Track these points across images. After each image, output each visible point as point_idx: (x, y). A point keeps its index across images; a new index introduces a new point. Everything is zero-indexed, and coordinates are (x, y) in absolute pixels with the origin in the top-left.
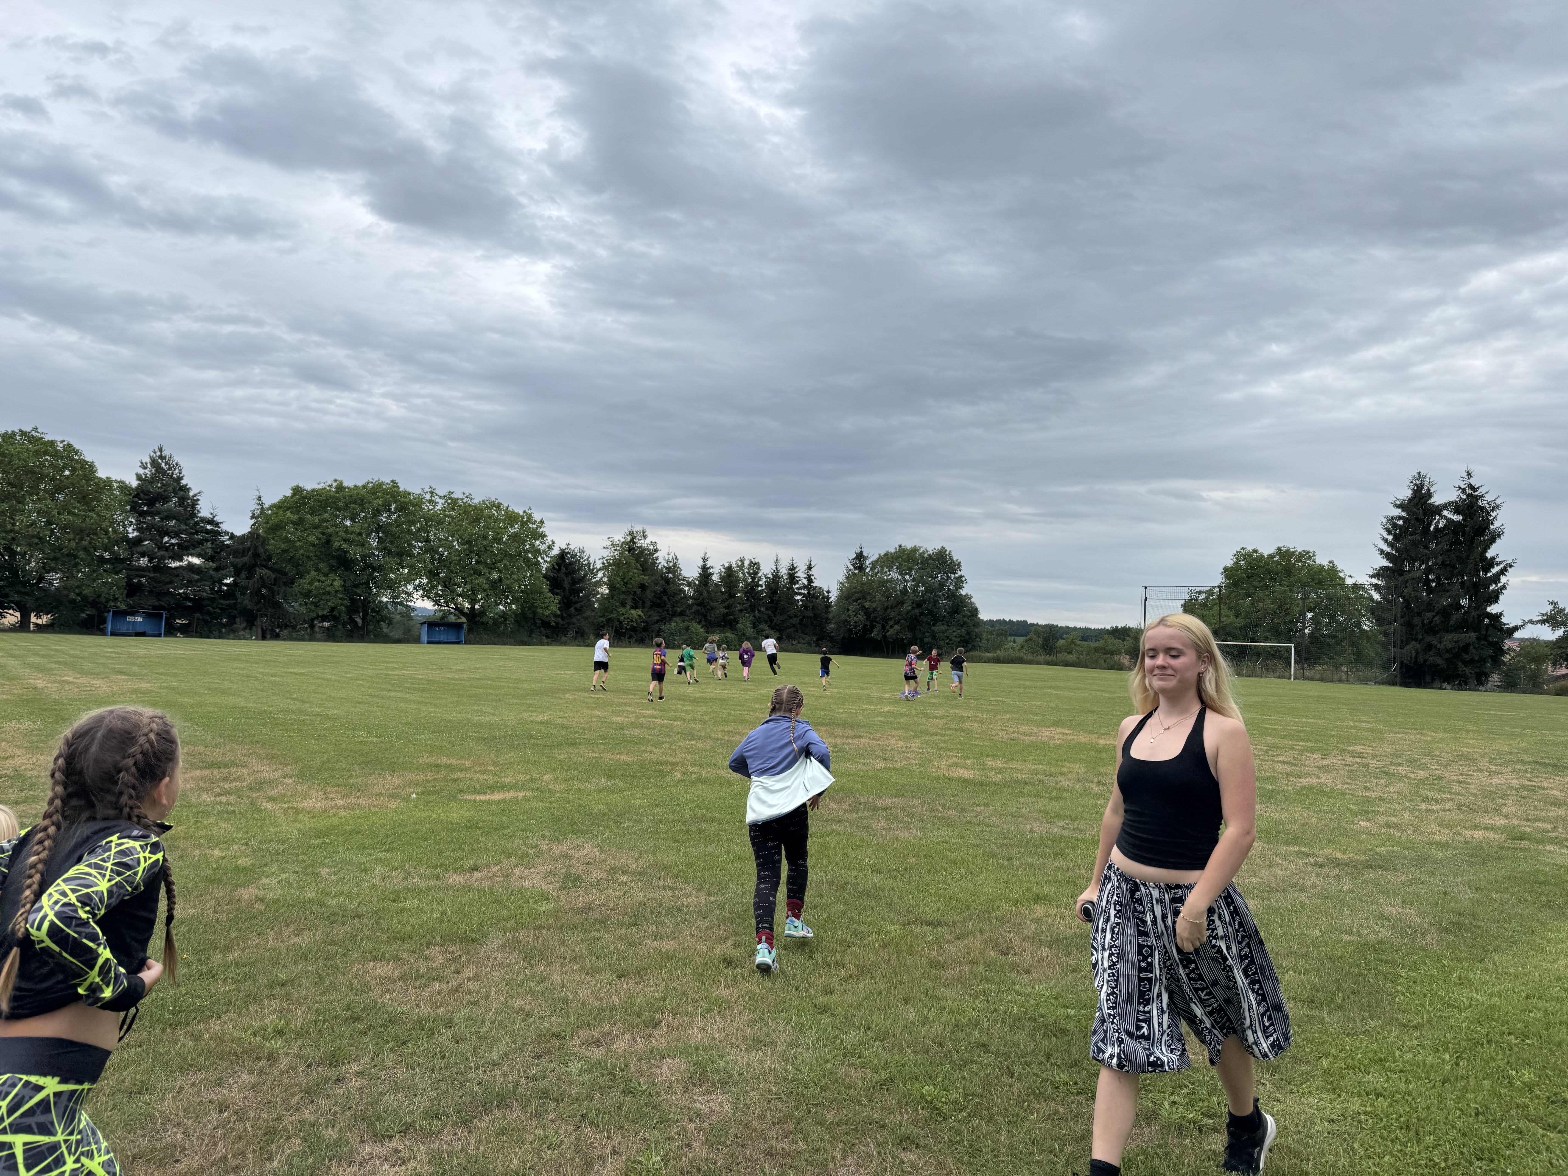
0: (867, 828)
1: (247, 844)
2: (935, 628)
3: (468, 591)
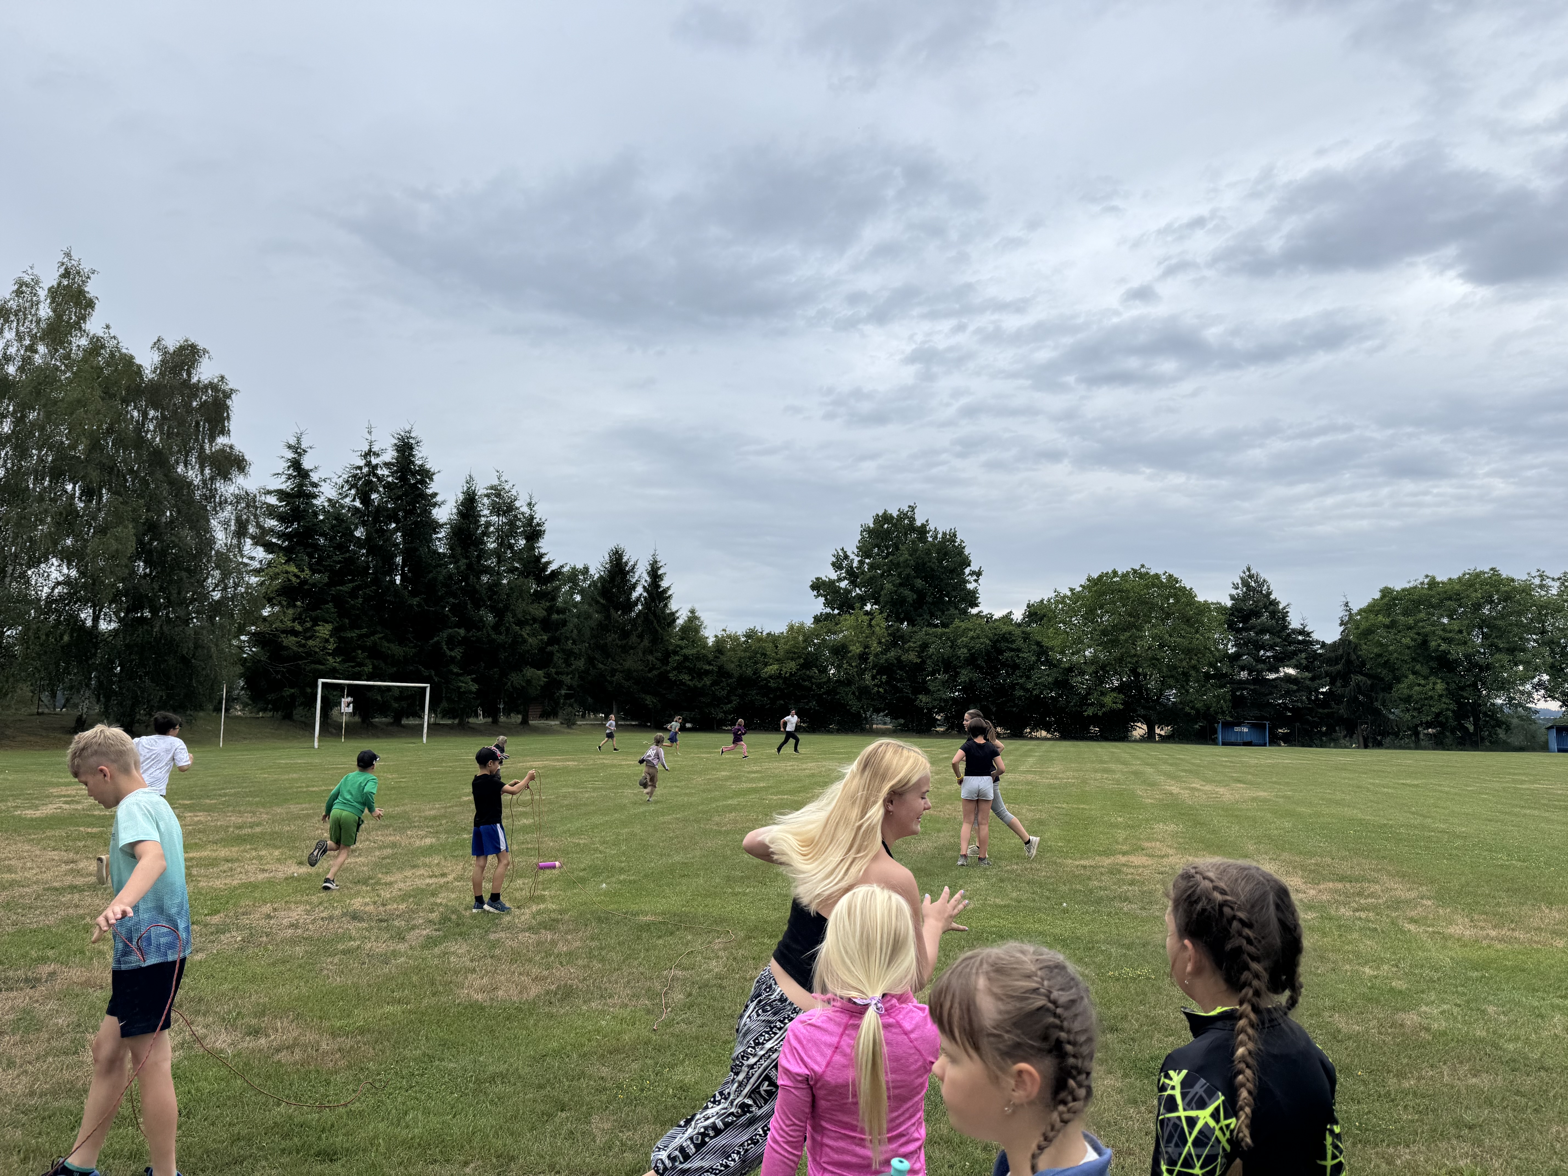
1: (1398, 966)
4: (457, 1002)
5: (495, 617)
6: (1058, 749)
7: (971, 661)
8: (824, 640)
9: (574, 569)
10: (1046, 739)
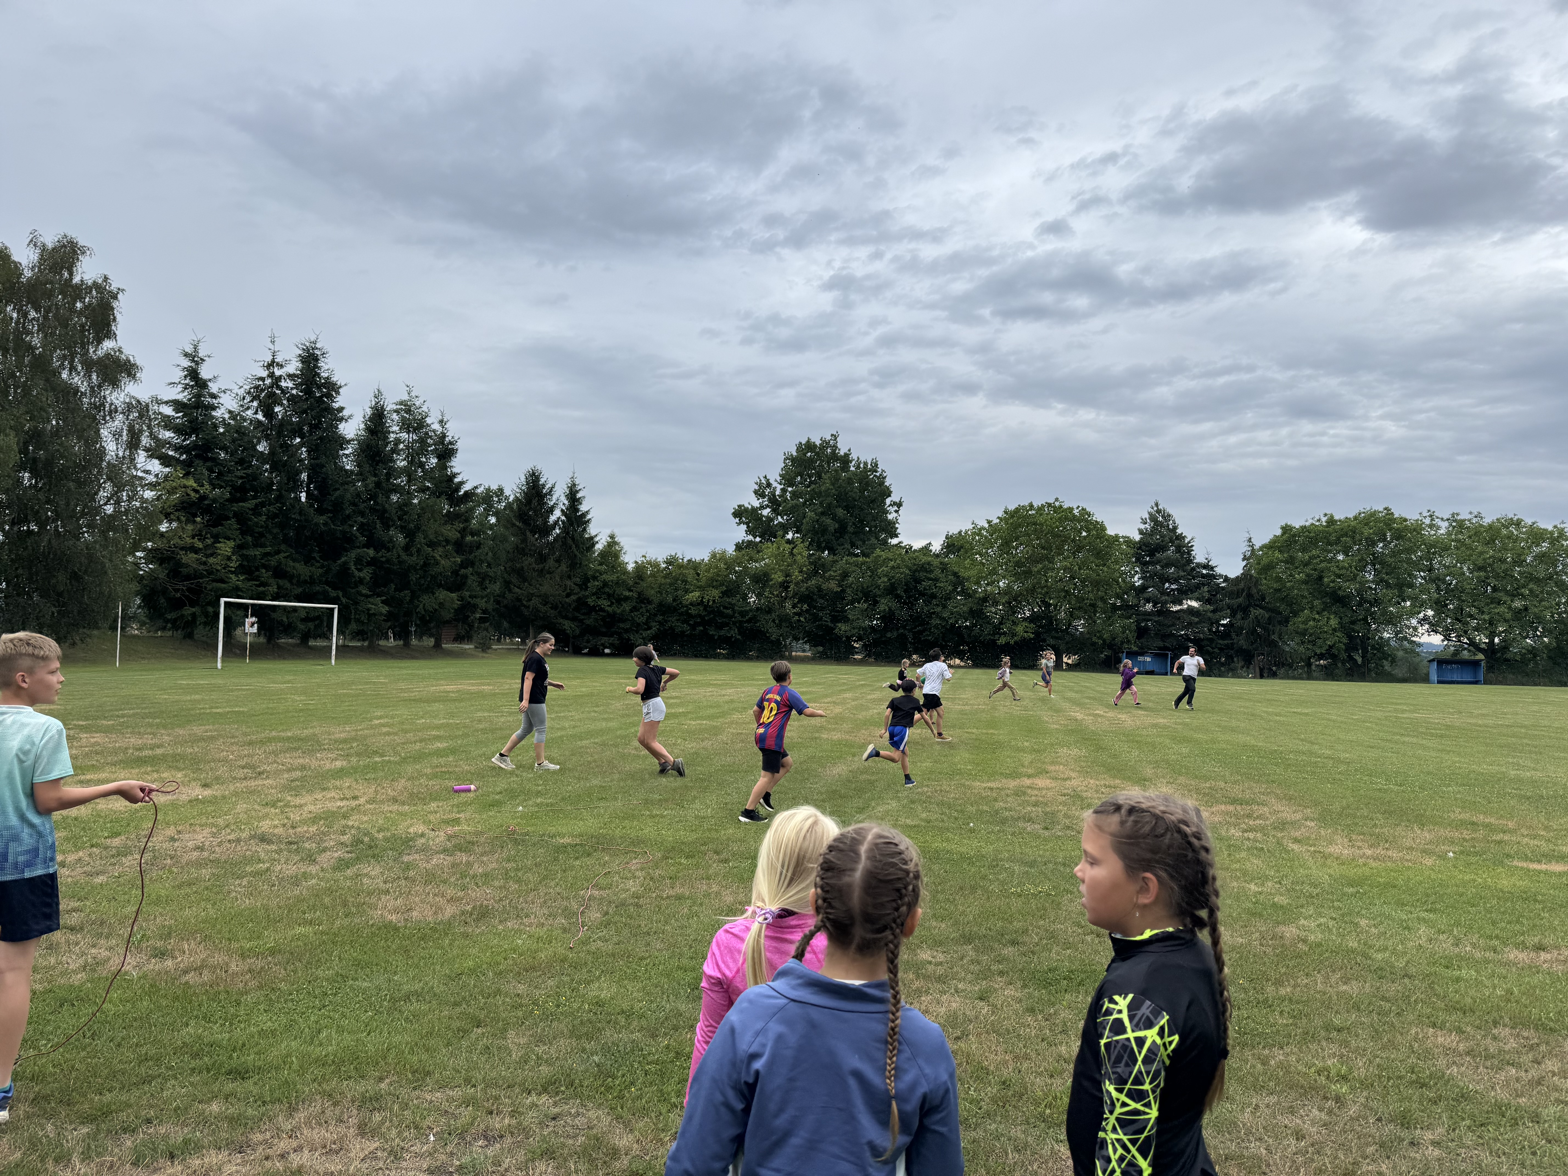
3: (1485, 625)
4: (371, 922)
5: (405, 538)
6: (970, 677)
7: (891, 590)
8: (745, 568)
9: (488, 490)
10: (959, 667)
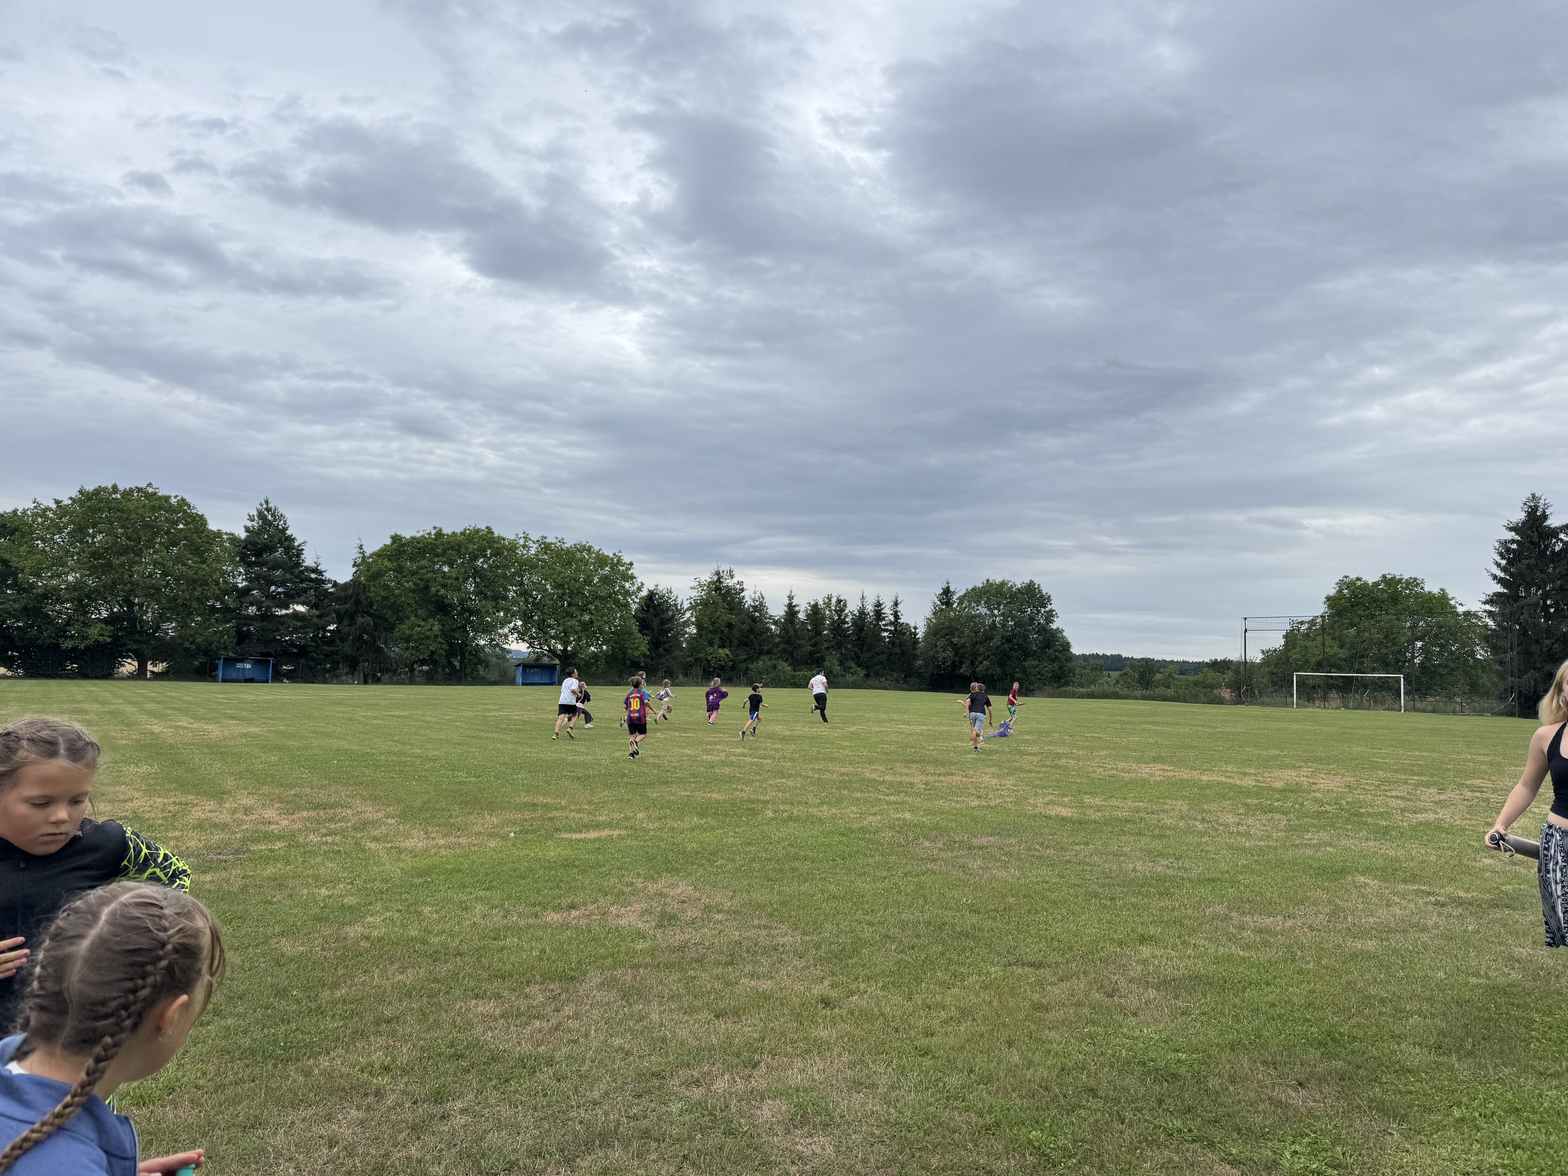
0: (963, 867)
1: (352, 884)
2: (1026, 664)
3: (560, 633)
